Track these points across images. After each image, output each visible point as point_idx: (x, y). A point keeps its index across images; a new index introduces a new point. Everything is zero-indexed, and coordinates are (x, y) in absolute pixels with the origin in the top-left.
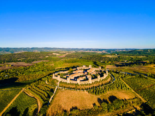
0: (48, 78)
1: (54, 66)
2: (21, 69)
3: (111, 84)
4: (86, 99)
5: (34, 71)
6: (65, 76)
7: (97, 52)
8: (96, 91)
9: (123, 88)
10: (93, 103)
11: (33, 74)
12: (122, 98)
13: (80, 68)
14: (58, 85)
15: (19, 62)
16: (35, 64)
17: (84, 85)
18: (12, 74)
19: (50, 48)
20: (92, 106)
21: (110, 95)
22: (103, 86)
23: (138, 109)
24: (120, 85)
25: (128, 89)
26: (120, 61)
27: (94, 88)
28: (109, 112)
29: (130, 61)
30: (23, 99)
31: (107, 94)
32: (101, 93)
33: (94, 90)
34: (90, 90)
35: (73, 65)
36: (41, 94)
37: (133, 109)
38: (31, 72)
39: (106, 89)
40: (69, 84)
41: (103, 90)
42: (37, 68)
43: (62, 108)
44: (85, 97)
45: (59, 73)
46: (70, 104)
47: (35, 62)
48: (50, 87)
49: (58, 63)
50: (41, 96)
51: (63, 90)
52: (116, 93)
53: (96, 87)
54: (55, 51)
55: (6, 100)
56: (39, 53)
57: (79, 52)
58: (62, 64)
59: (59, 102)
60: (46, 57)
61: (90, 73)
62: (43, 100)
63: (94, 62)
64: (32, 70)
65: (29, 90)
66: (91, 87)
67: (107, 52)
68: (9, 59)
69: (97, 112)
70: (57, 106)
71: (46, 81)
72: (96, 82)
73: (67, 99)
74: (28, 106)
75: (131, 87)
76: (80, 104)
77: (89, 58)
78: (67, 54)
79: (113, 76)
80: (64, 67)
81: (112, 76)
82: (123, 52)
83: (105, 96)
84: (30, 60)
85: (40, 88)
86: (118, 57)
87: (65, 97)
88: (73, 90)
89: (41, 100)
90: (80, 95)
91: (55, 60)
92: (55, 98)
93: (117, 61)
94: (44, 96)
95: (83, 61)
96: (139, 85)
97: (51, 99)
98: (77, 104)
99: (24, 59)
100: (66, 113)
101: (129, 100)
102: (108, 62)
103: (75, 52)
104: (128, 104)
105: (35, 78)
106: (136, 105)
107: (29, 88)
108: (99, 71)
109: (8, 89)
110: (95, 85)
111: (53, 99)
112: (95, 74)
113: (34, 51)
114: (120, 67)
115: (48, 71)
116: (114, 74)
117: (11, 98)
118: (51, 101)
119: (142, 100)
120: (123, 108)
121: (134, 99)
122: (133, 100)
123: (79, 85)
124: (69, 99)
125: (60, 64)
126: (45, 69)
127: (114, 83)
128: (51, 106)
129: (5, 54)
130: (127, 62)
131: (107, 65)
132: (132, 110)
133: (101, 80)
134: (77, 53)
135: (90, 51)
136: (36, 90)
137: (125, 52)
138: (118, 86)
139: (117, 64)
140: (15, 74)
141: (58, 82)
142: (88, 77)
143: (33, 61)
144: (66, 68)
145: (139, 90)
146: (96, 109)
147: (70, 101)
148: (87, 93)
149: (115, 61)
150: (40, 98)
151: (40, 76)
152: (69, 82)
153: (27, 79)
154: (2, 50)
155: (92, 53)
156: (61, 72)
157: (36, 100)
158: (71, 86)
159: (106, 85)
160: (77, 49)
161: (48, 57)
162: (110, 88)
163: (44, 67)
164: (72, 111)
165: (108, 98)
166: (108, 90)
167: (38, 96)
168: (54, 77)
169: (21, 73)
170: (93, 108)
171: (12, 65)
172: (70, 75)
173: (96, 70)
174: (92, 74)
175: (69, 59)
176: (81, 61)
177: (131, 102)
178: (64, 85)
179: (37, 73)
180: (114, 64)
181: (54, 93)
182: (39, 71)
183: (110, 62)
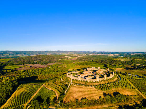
0: (63, 77)
1: (67, 67)
2: (38, 70)
3: (117, 83)
4: (94, 93)
5: (50, 71)
6: (77, 75)
7: (109, 55)
8: (102, 88)
9: (127, 87)
10: (99, 96)
11: (49, 74)
12: (125, 94)
13: (90, 69)
14: (71, 82)
15: (35, 63)
16: (50, 66)
17: (92, 82)
18: (32, 74)
19: (62, 52)
20: (98, 98)
21: (114, 91)
22: (108, 84)
23: (138, 103)
24: (125, 84)
25: (132, 88)
26: (132, 64)
27: (101, 85)
28: (112, 103)
29: (143, 65)
30: (45, 92)
31: (112, 90)
32: (107, 89)
33: (101, 87)
34: (97, 87)
35: (84, 67)
36: (58, 88)
37: (134, 103)
38: (47, 72)
39: (111, 86)
40: (80, 81)
41: (108, 87)
42: (52, 69)
43: (75, 98)
44: (93, 91)
45: (71, 73)
46: (81, 96)
47: (49, 64)
48: (65, 83)
49: (70, 65)
50: (58, 90)
51: (75, 85)
52: (120, 90)
53: (103, 85)
54: (67, 54)
55: (32, 92)
56: (52, 56)
57: (90, 55)
58: (73, 66)
59: (72, 94)
60: (59, 59)
61: (98, 74)
62: (60, 92)
63: (104, 65)
64: (48, 71)
65: (48, 85)
66: (98, 85)
67: (120, 55)
68: (28, 61)
69: (102, 102)
70: (70, 96)
71: (61, 79)
72: (103, 80)
73: (78, 92)
74: (49, 96)
75: (136, 86)
76: (89, 96)
77: (100, 61)
78: (79, 57)
79: (120, 77)
80: (76, 69)
81: (118, 77)
82: (138, 56)
83: (110, 92)
84: (45, 62)
85: (57, 84)
86: (130, 60)
87: (77, 91)
88: (83, 85)
89: (58, 92)
90: (89, 90)
91: (67, 63)
92: (69, 91)
93: (128, 64)
94: (60, 90)
95: (94, 64)
96: (144, 85)
97: (66, 92)
98: (86, 96)
99: (40, 61)
100: (78, 101)
101: (131, 96)
102: (119, 65)
103: (87, 55)
104: (130, 99)
105: (51, 77)
106: (137, 101)
107: (48, 84)
108: (107, 72)
109: (32, 84)
110: (102, 83)
111: (67, 91)
112: (103, 74)
113: (47, 54)
114: (130, 70)
115: (62, 72)
116: (121, 75)
117: (35, 90)
118: (66, 93)
119: (144, 97)
120: (125, 102)
121: (136, 95)
122: (135, 97)
123: (88, 82)
124: (80, 92)
125: (72, 66)
126: (59, 70)
127: (119, 82)
128: (66, 97)
129: (23, 56)
130: (140, 65)
131: (117, 68)
132: (132, 103)
133: (108, 79)
134: (88, 56)
135: (102, 55)
136: (54, 85)
137: (139, 55)
138: (122, 85)
139: (129, 67)
140: (35, 74)
141: (71, 80)
142: (96, 77)
143: (48, 63)
144: (77, 70)
145: (143, 89)
146: (102, 101)
147: (81, 94)
148: (95, 88)
149: (127, 64)
150: (57, 91)
151: (55, 75)
152: (80, 80)
153: (45, 78)
154: (21, 53)
155: (104, 56)
156: (73, 72)
157: (54, 92)
158: (81, 83)
159: (111, 84)
160: (88, 52)
161: (60, 59)
162: (115, 86)
163: (58, 68)
164: (82, 100)
165: (113, 93)
166: (113, 87)
167: (56, 90)
168: (67, 76)
169: (39, 73)
170: (99, 99)
171: (30, 67)
172: (81, 74)
173: (104, 72)
174: (100, 74)
175: (80, 62)
176: (91, 64)
177: (133, 98)
178: (76, 82)
179: (53, 73)
180: (125, 67)
181: (68, 87)
182: (54, 71)
183: (121, 65)
